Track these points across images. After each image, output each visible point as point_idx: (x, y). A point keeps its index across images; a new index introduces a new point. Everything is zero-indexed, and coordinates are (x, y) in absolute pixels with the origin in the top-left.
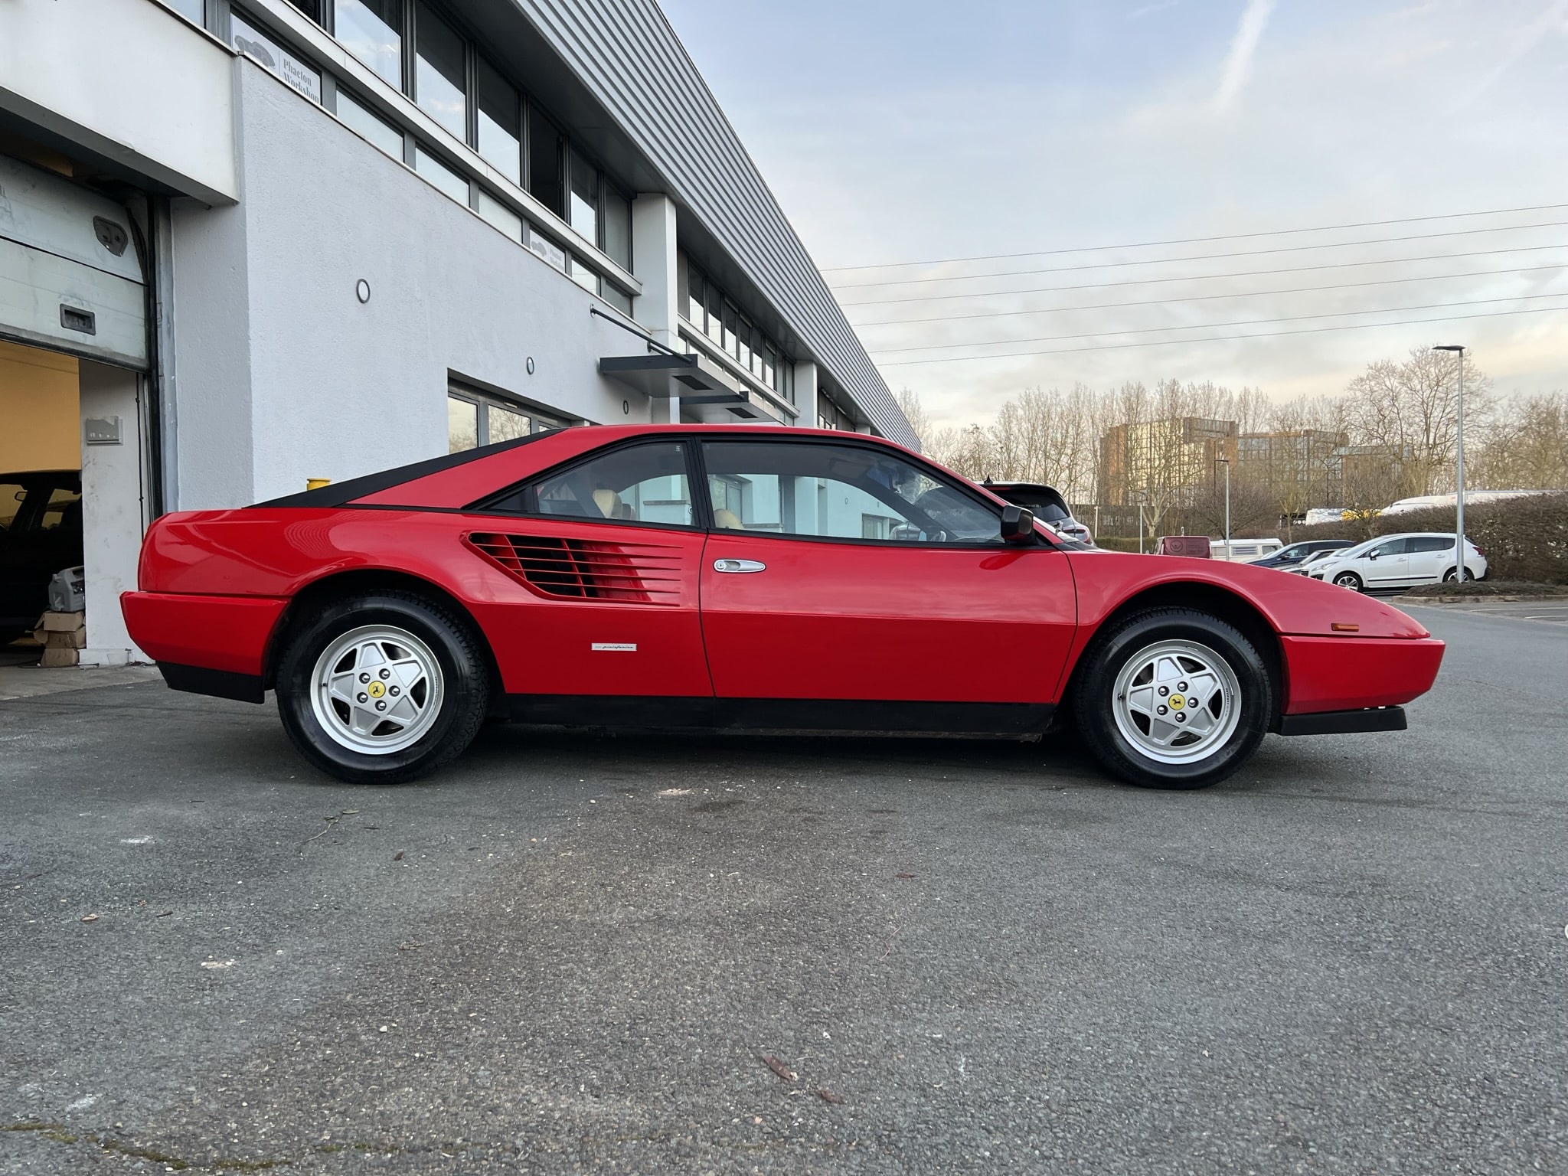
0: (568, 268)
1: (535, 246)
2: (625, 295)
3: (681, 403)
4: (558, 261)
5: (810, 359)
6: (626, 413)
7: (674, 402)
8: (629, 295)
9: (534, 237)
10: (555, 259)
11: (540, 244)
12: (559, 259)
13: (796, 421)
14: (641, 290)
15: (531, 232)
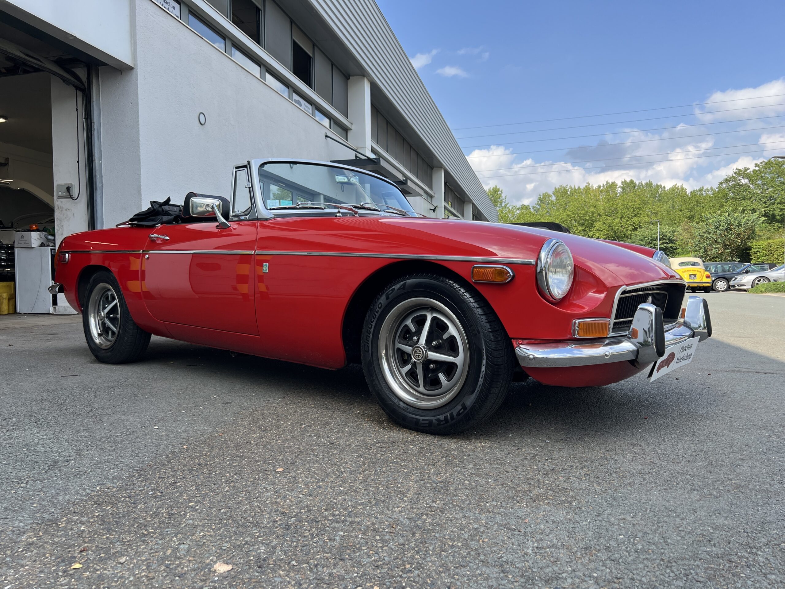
0: (313, 114)
2: (343, 129)
4: (308, 110)
5: (440, 166)
6: (343, 191)
8: (346, 129)
9: (295, 97)
11: (298, 100)
12: (309, 108)
13: (433, 199)
14: (352, 126)
15: (294, 94)
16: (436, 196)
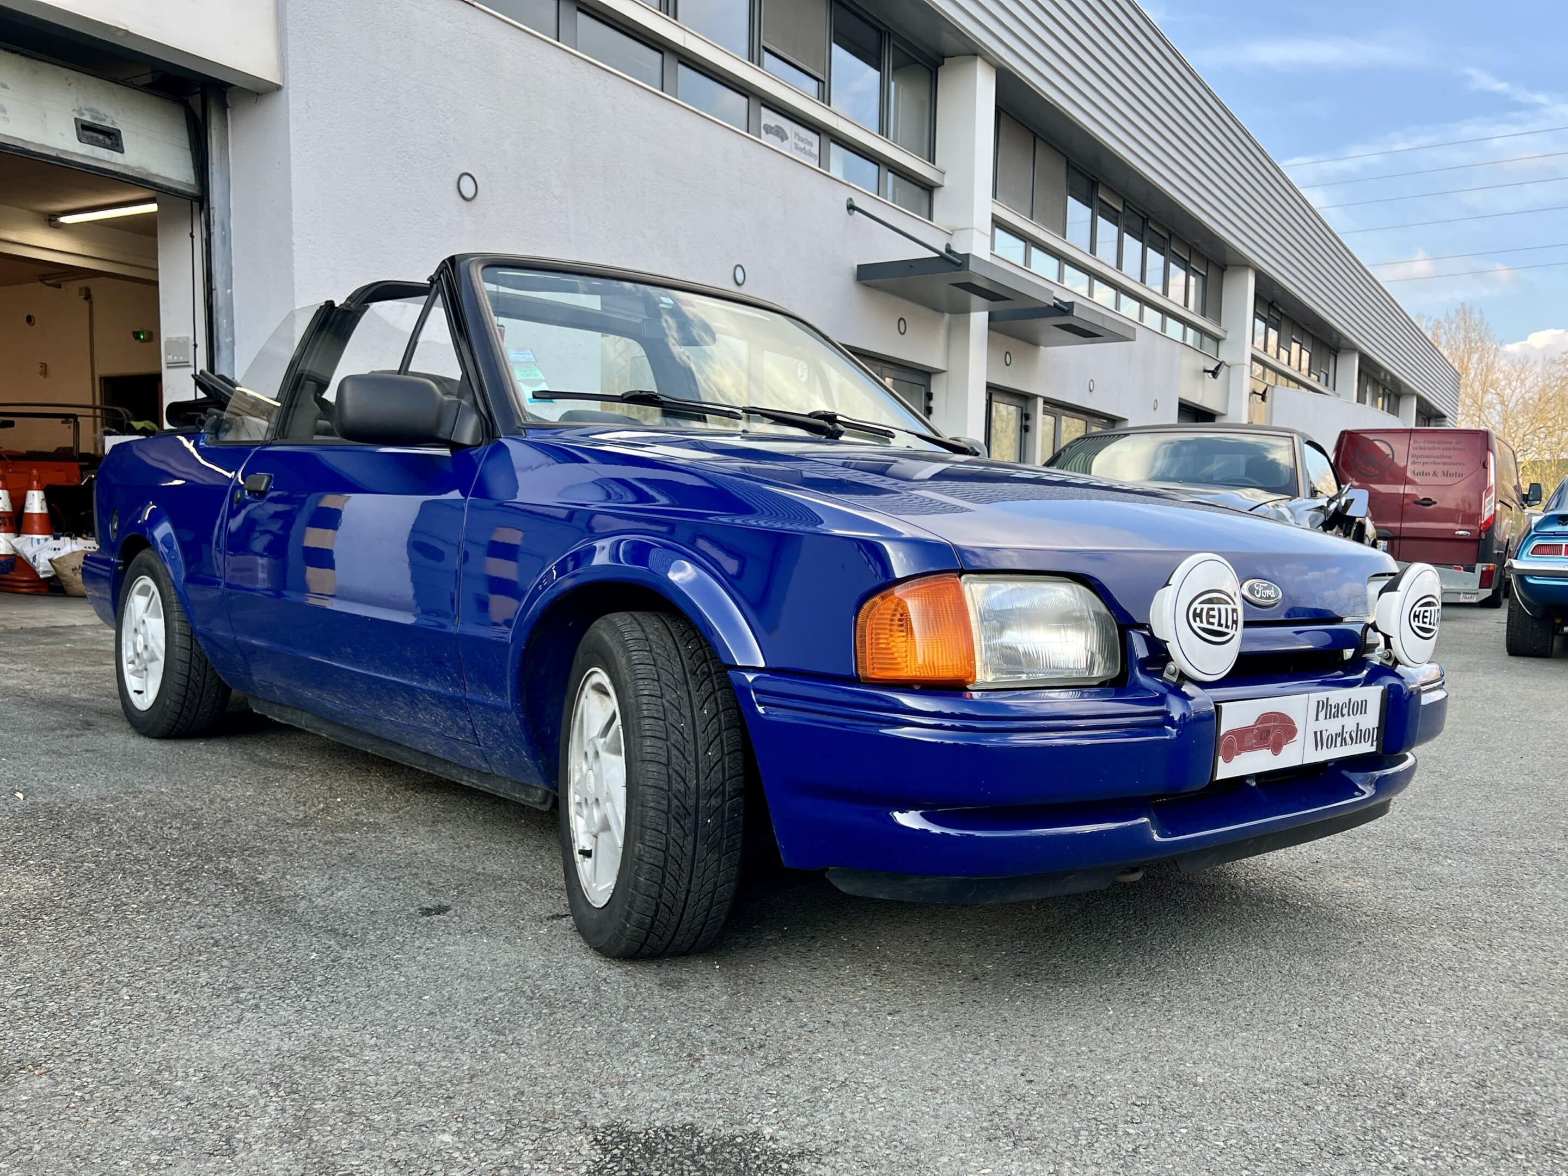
0: (823, 159)
1: (769, 129)
2: (923, 188)
3: (989, 320)
4: (808, 148)
5: (1244, 264)
6: (902, 334)
7: (979, 319)
8: (929, 188)
9: (769, 118)
10: (802, 145)
11: (777, 126)
12: (811, 144)
13: (1222, 345)
14: (943, 180)
15: (764, 110)
16: (1228, 337)
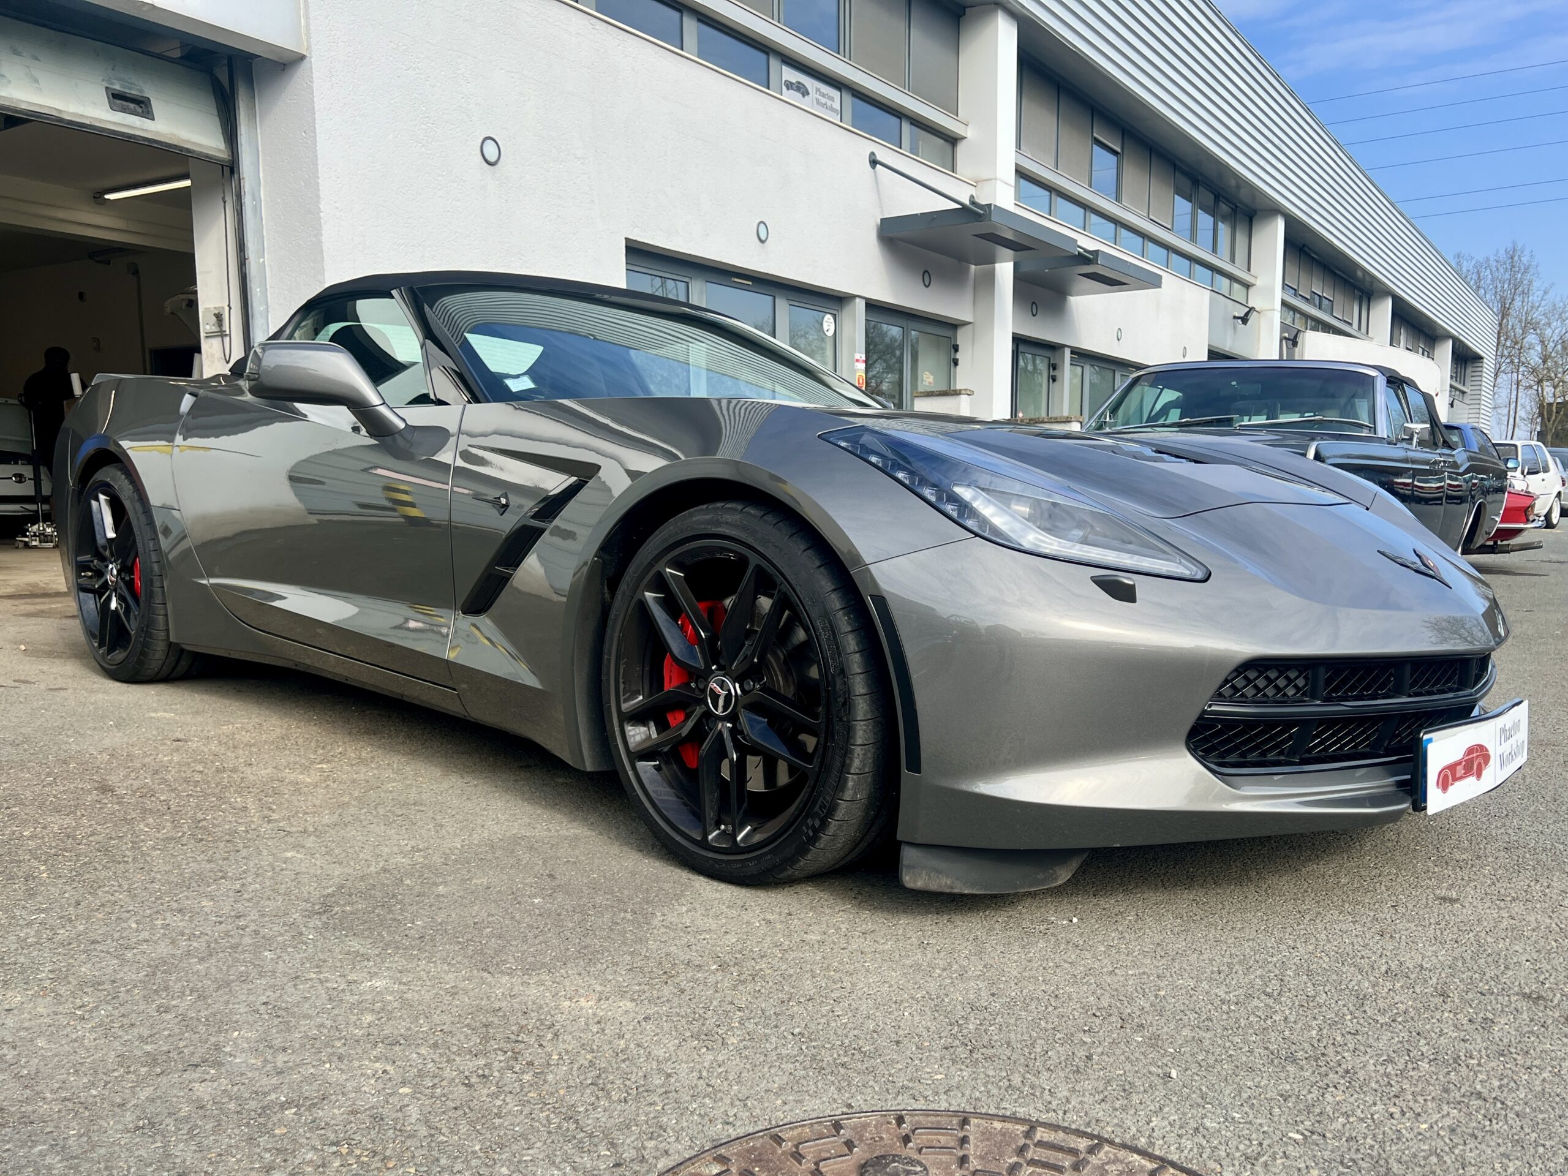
0: (844, 113)
1: (789, 85)
2: (946, 140)
3: (1015, 271)
4: (829, 103)
5: (1274, 210)
6: (927, 286)
7: (1005, 271)
8: (953, 140)
9: (790, 75)
10: (823, 100)
11: (799, 83)
12: (832, 99)
13: (1251, 290)
14: (965, 132)
15: (784, 68)
16: (1258, 283)
